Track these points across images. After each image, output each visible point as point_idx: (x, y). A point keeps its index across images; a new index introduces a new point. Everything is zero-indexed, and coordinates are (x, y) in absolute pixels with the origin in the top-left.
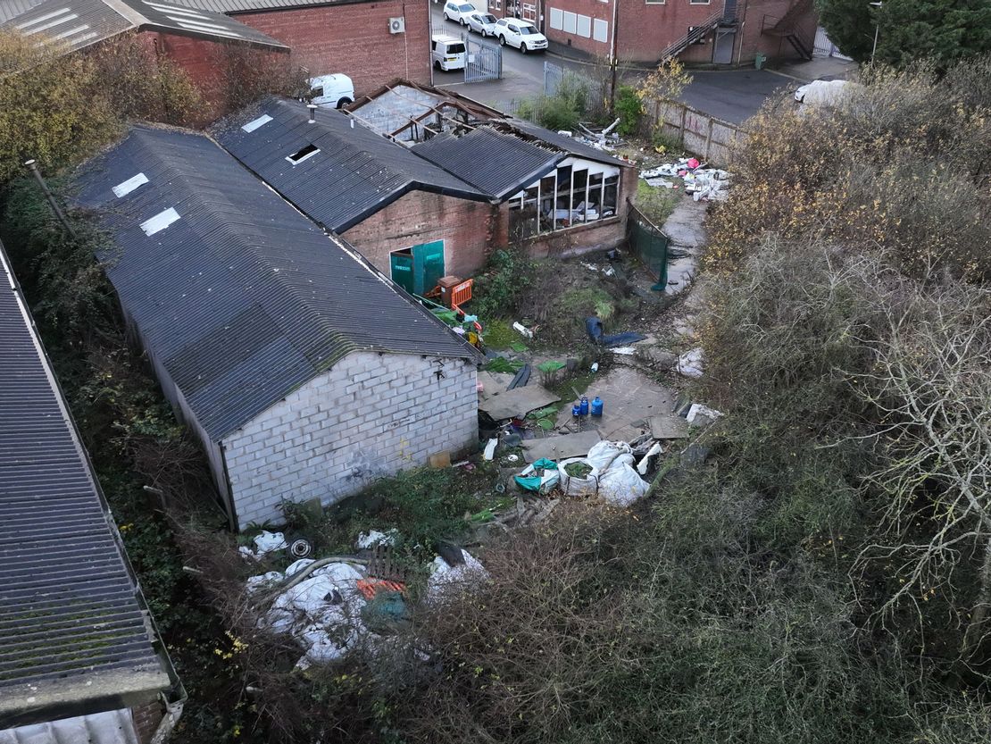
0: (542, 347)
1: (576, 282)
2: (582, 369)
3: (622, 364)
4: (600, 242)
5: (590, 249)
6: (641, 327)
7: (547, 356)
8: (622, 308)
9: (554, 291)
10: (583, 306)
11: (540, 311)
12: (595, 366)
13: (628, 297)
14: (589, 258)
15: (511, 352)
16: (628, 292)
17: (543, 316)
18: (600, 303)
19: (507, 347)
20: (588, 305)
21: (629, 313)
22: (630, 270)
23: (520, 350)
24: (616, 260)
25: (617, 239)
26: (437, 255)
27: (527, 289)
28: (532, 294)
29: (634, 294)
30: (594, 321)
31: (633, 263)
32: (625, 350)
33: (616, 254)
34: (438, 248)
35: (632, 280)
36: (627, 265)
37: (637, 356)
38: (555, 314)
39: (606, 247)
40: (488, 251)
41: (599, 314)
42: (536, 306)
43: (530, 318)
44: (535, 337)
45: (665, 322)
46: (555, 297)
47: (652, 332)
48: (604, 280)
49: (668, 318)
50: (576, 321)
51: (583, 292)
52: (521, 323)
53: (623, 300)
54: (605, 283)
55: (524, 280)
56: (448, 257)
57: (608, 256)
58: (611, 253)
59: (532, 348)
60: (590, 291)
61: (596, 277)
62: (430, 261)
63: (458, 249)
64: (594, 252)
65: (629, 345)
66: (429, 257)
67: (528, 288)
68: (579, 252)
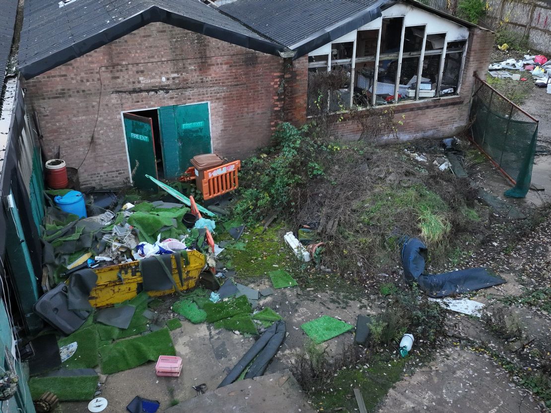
0: (320, 283)
1: (390, 177)
2: (382, 344)
3: (460, 339)
4: (434, 127)
5: (419, 135)
6: (493, 259)
7: (323, 303)
8: (462, 222)
9: (356, 188)
10: (399, 217)
11: (328, 217)
12: (407, 342)
13: (471, 205)
14: (417, 146)
15: (265, 286)
16: (472, 198)
17: (332, 228)
18: (428, 215)
19: (261, 277)
20: (407, 217)
21: (473, 232)
22: (473, 166)
23: (281, 284)
24: (453, 151)
25: (456, 125)
26: (200, 124)
27: (316, 183)
28: (322, 190)
29: (480, 201)
30: (415, 245)
31: (477, 156)
32: (466, 306)
33: (454, 143)
34: (201, 114)
35: (475, 180)
36: (469, 158)
37: (489, 320)
38: (351, 226)
39: (441, 135)
40: (276, 125)
41: (425, 232)
42: (325, 210)
43: (313, 227)
44: (313, 262)
45: (533, 252)
46: (357, 197)
47: (512, 270)
48: (435, 177)
49: (536, 246)
50: (384, 240)
51: (401, 193)
52: (296, 235)
53: (464, 210)
54: (437, 183)
55: (313, 168)
56: (215, 128)
57: (444, 146)
58: (448, 141)
59: (303, 283)
60: (412, 193)
61: (424, 172)
62: (187, 131)
63: (230, 117)
64: (425, 139)
65: (472, 295)
66: (186, 126)
67: (318, 180)
68: (405, 137)
